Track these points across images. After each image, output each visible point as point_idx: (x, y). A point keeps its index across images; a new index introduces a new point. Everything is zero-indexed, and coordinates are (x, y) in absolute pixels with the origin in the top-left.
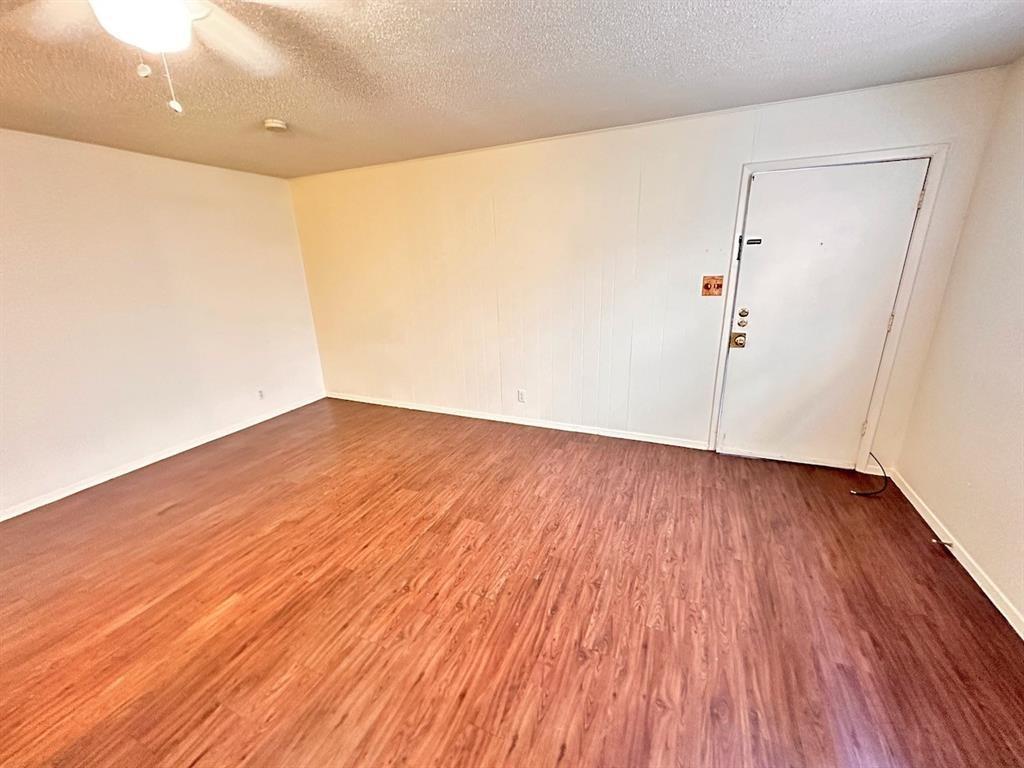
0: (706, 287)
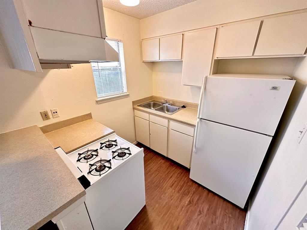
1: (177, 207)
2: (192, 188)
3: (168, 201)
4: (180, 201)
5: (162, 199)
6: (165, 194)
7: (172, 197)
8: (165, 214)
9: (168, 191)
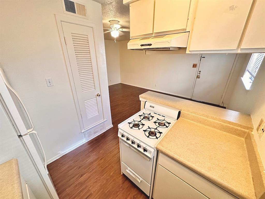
0: (193, 66)
1: (96, 172)
2: (68, 191)
3: (101, 177)
4: (90, 176)
5: (106, 179)
6: (101, 185)
7: (95, 181)
8: (107, 167)
9: (96, 189)
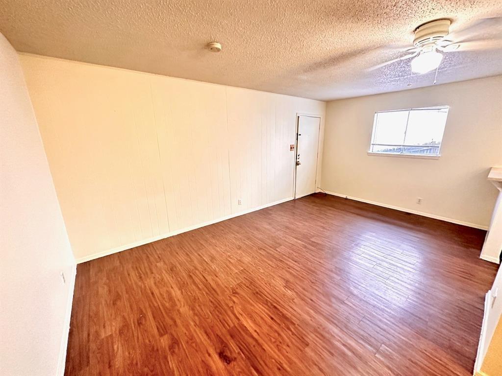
0: (291, 148)
